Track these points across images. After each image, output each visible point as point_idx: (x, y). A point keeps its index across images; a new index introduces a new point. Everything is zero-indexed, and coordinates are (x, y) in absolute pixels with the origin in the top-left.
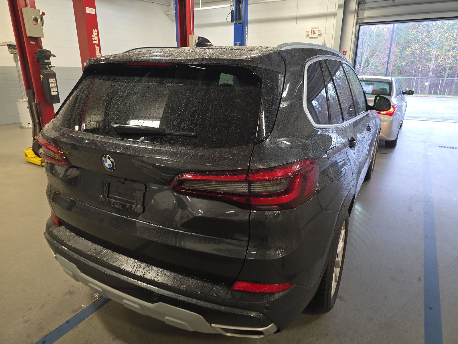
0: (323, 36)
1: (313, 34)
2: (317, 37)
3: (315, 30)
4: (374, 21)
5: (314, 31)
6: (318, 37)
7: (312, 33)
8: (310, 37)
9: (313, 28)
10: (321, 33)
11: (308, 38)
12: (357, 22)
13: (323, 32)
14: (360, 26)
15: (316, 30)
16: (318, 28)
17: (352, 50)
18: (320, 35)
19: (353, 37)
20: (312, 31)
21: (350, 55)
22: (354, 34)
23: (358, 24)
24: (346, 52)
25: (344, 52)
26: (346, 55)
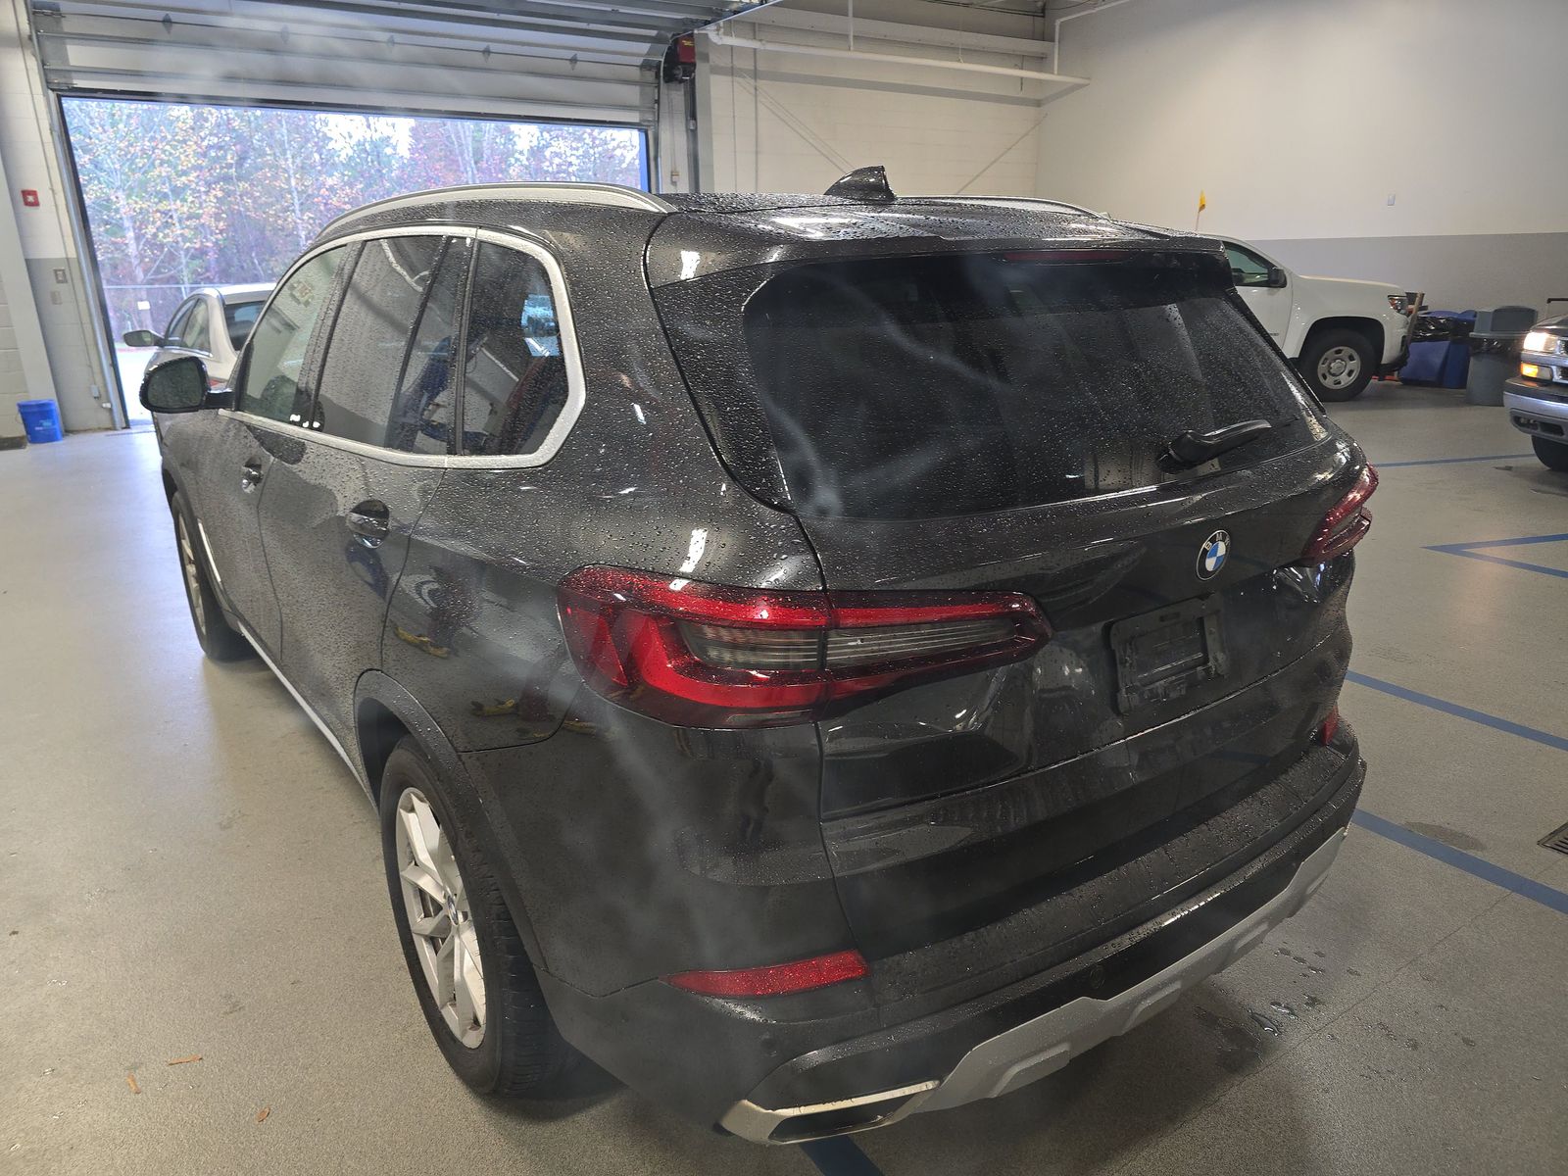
12: (48, 82)
14: (59, 98)
17: (58, 187)
19: (48, 137)
21: (56, 206)
22: (48, 127)
23: (53, 90)
24: (34, 193)
25: (25, 193)
26: (36, 204)
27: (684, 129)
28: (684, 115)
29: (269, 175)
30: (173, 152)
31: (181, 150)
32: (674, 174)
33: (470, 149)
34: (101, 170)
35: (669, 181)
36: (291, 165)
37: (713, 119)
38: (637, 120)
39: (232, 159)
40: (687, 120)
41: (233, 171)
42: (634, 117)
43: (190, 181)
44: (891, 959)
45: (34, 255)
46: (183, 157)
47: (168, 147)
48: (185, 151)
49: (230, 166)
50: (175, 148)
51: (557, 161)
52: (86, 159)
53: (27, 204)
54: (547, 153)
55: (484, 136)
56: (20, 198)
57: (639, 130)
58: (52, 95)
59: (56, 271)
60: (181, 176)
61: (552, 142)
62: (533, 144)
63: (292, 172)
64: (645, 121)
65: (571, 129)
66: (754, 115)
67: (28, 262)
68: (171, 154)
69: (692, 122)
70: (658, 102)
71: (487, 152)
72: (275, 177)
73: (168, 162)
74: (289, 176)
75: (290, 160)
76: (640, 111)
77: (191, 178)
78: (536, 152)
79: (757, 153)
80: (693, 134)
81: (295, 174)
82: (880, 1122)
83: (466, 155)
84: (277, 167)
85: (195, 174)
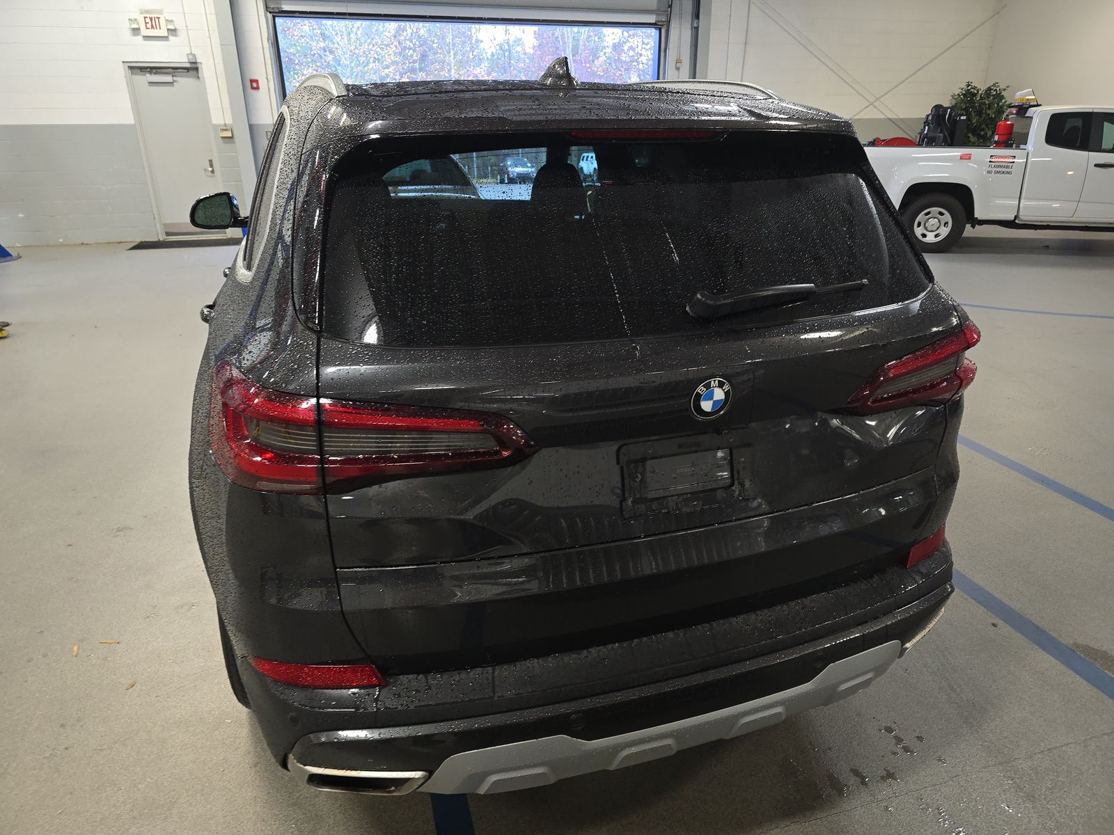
0: (182, 34)
1: (152, 27)
2: (165, 38)
3: (156, 16)
4: (308, 11)
5: (151, 19)
6: (167, 37)
7: (149, 26)
8: (144, 37)
9: (147, 12)
10: (176, 26)
11: (140, 38)
12: (267, 8)
13: (179, 24)
14: (274, 17)
15: (158, 18)
16: (161, 12)
17: (271, 77)
18: (173, 32)
19: (266, 44)
20: (148, 20)
21: (269, 89)
22: (266, 37)
23: (270, 12)
24: (256, 81)
25: (252, 81)
26: (257, 88)
27: (690, 26)
28: (691, 16)
29: (438, 67)
30: (381, 52)
31: (386, 51)
32: (678, 61)
33: (570, 46)
34: (339, 65)
35: (674, 67)
36: (452, 61)
37: (712, 17)
38: (654, 22)
39: (416, 56)
40: (692, 19)
41: (417, 65)
42: (652, 19)
43: (389, 72)
44: (406, 676)
45: (254, 122)
46: (387, 56)
47: (378, 49)
48: (389, 52)
49: (415, 62)
50: (382, 49)
51: (631, 53)
52: (331, 58)
53: (253, 88)
54: (626, 48)
55: (581, 36)
56: (249, 84)
57: (656, 28)
58: (270, 16)
59: (267, 132)
60: (385, 69)
61: (629, 39)
62: (615, 41)
63: (453, 64)
64: (659, 21)
65: (644, 30)
66: (747, 14)
67: (251, 127)
68: (380, 54)
69: (696, 21)
70: (670, 6)
71: (581, 47)
72: (442, 69)
73: (378, 59)
74: (451, 68)
75: (452, 57)
76: (657, 14)
77: (391, 70)
78: (617, 47)
79: (746, 44)
80: (696, 30)
81: (454, 66)
82: (393, 791)
83: (567, 51)
84: (444, 62)
85: (393, 67)
